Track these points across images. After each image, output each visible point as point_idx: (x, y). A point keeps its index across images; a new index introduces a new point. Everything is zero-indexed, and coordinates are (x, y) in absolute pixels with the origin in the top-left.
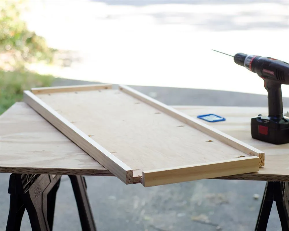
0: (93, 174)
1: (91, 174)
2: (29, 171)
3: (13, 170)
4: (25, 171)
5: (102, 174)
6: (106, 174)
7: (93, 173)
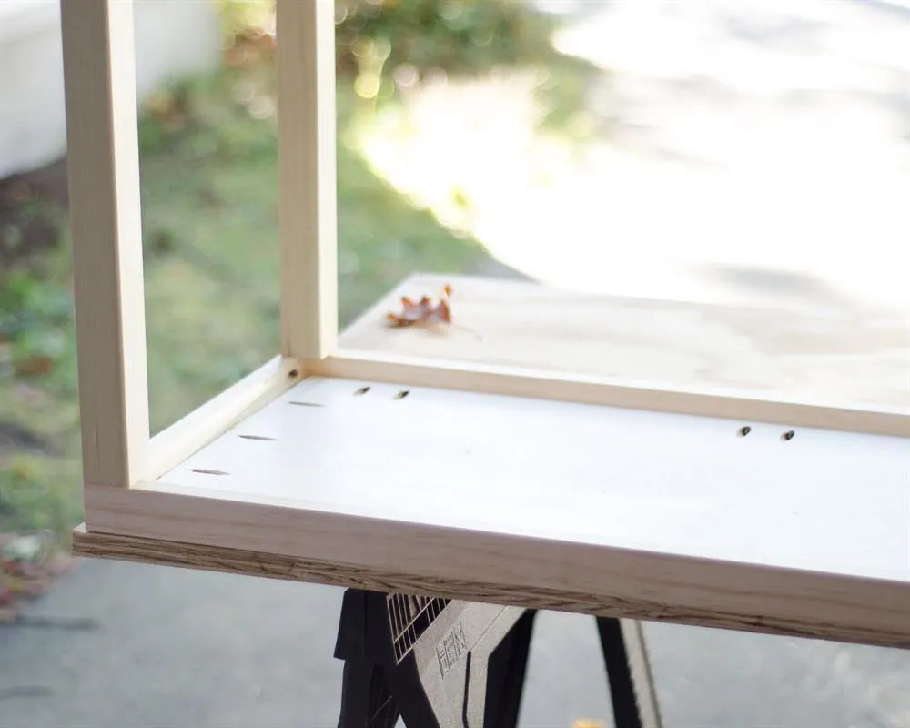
0: (665, 614)
1: (658, 614)
2: (418, 587)
3: (356, 578)
4: (401, 583)
5: (699, 617)
6: (716, 621)
7: (665, 610)
